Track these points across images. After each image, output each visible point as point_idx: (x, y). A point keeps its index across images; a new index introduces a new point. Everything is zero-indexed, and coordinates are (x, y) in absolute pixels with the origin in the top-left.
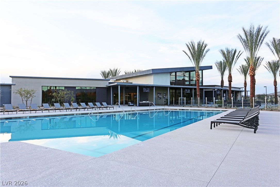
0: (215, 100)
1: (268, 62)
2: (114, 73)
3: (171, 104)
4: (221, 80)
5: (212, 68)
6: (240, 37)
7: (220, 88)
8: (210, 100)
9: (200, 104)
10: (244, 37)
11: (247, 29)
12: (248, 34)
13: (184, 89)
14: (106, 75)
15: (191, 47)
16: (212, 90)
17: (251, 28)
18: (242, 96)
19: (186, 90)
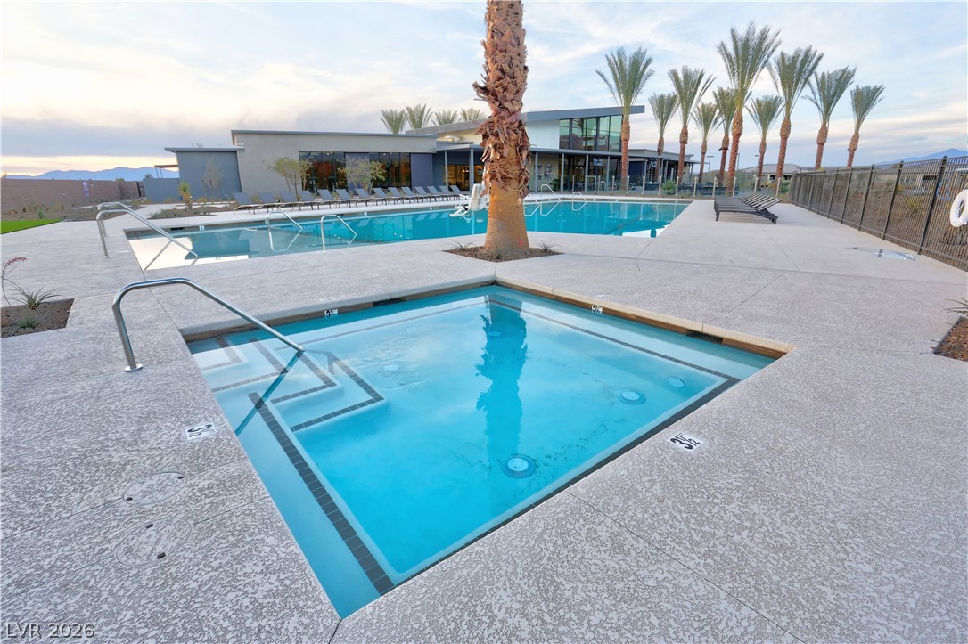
0: (647, 180)
1: (755, 101)
2: (417, 117)
3: (568, 187)
4: (659, 137)
5: (644, 112)
6: (722, 48)
7: (656, 155)
8: (635, 181)
9: (630, 186)
10: (730, 48)
11: (742, 32)
12: (739, 43)
13: (592, 157)
14: (394, 121)
15: (617, 64)
16: (643, 160)
17: (748, 33)
18: (691, 176)
19: (595, 160)
